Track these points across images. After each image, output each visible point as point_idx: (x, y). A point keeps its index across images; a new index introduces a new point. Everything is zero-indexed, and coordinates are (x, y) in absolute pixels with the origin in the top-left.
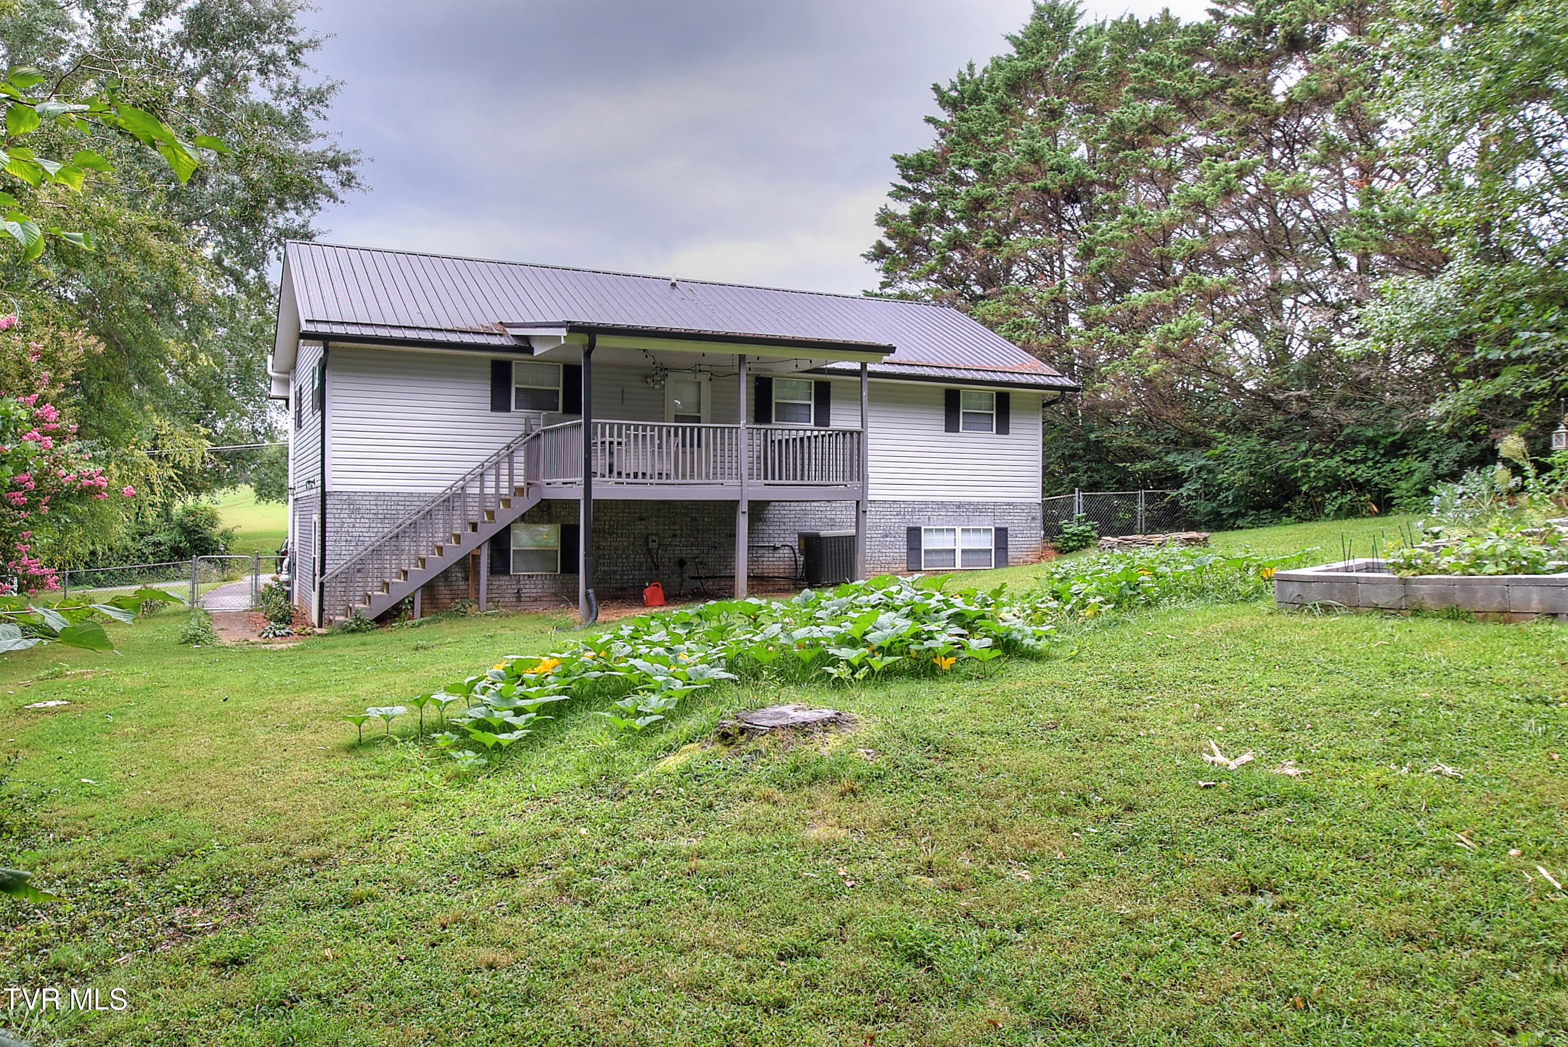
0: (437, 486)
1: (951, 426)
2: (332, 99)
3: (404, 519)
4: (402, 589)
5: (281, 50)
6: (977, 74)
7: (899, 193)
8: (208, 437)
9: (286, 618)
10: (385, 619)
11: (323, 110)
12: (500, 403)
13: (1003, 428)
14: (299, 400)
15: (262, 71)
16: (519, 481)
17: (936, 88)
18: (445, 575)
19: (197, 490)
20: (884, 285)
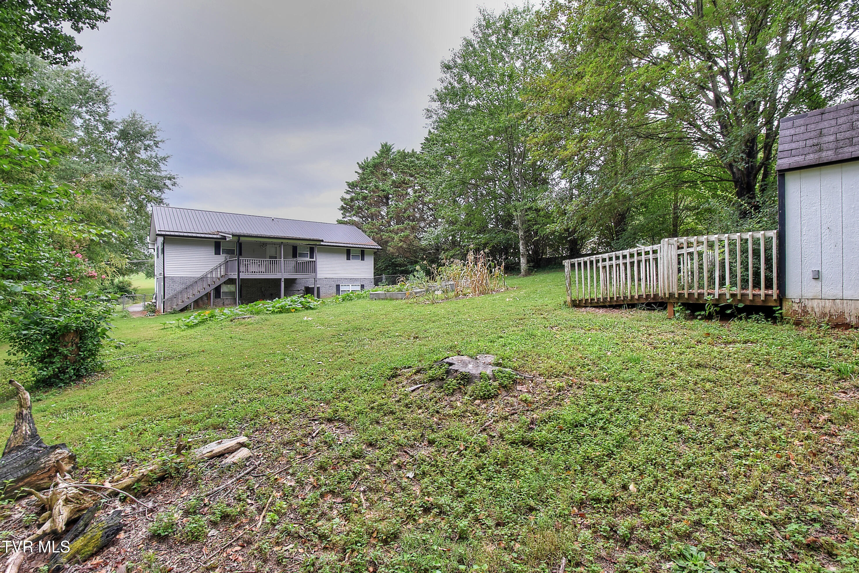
0: (199, 275)
1: (348, 259)
2: (168, 160)
3: (188, 284)
4: (187, 302)
5: (152, 143)
6: (369, 160)
7: (348, 192)
8: (128, 258)
9: (154, 311)
10: (182, 310)
11: (166, 163)
12: (217, 253)
13: (363, 259)
14: (158, 249)
15: (146, 149)
16: (223, 274)
17: (358, 163)
18: (201, 298)
19: (124, 275)
20: (343, 218)
